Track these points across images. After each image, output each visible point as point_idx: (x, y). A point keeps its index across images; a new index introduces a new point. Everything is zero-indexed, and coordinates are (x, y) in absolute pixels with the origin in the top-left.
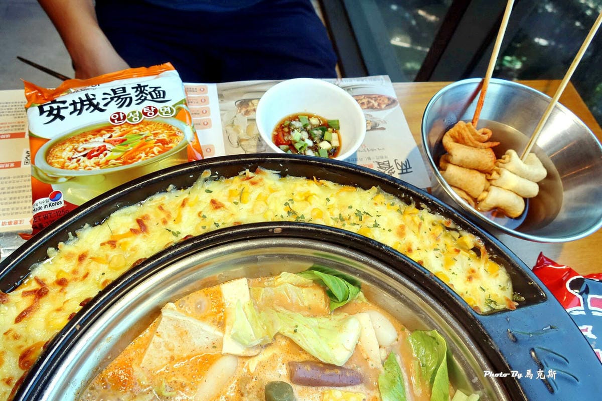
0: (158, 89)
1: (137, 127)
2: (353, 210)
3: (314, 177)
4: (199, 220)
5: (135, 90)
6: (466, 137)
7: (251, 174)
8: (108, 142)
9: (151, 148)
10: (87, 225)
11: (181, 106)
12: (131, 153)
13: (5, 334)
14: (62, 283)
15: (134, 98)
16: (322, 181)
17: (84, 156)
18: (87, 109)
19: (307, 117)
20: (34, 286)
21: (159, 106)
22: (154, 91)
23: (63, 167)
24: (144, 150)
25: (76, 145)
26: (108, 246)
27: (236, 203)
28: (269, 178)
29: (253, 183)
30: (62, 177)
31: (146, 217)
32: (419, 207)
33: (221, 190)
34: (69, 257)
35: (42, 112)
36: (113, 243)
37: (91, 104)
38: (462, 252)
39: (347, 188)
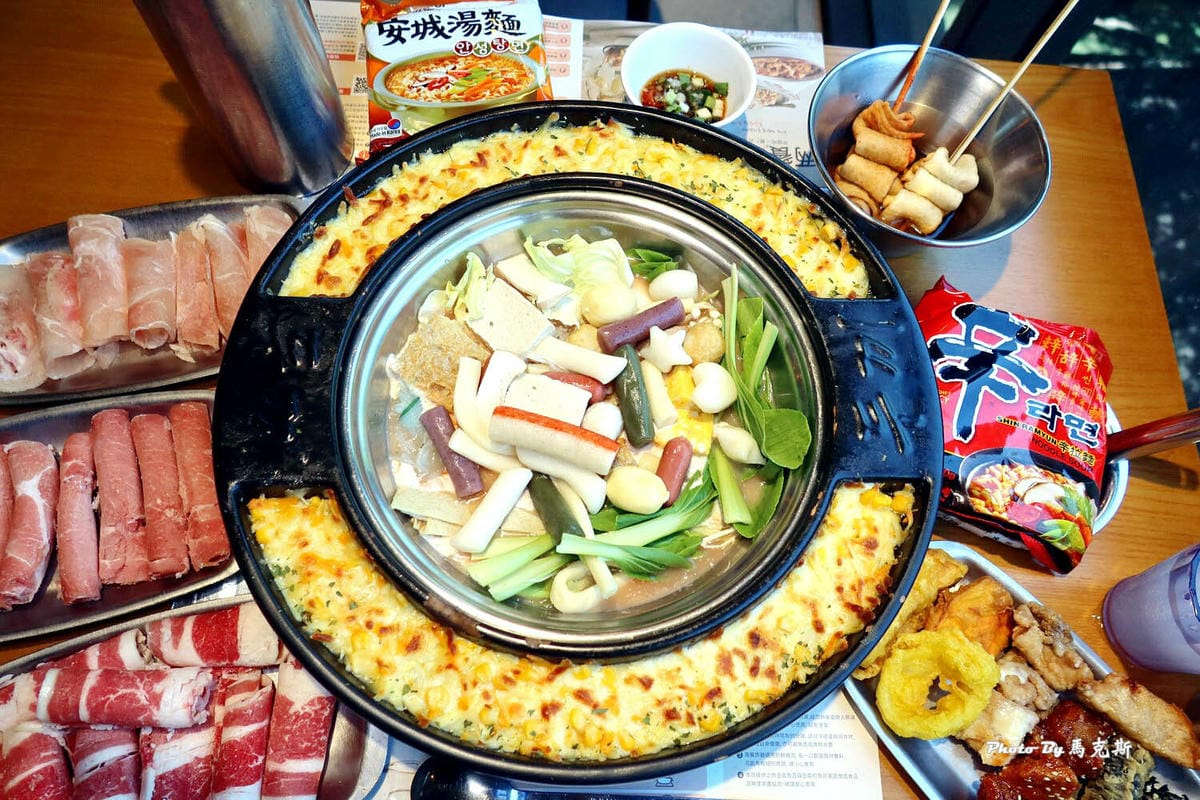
0: (513, 19)
1: (483, 61)
2: (709, 181)
3: (673, 140)
4: (540, 164)
5: (486, 15)
6: (879, 121)
7: (602, 125)
8: (451, 74)
9: (497, 87)
10: (429, 150)
11: (537, 42)
12: (475, 90)
13: (354, 232)
14: (404, 198)
15: (484, 27)
16: (681, 145)
17: (425, 86)
18: (430, 34)
19: (689, 76)
20: (379, 197)
21: (511, 39)
22: (507, 20)
23: (402, 95)
24: (489, 88)
25: (417, 73)
26: (448, 174)
27: (581, 154)
28: (622, 132)
29: (603, 135)
30: (402, 105)
31: (486, 153)
32: (786, 189)
33: (567, 138)
34: (411, 176)
35: (381, 31)
36: (453, 171)
37: (435, 28)
38: (821, 241)
39: (708, 157)
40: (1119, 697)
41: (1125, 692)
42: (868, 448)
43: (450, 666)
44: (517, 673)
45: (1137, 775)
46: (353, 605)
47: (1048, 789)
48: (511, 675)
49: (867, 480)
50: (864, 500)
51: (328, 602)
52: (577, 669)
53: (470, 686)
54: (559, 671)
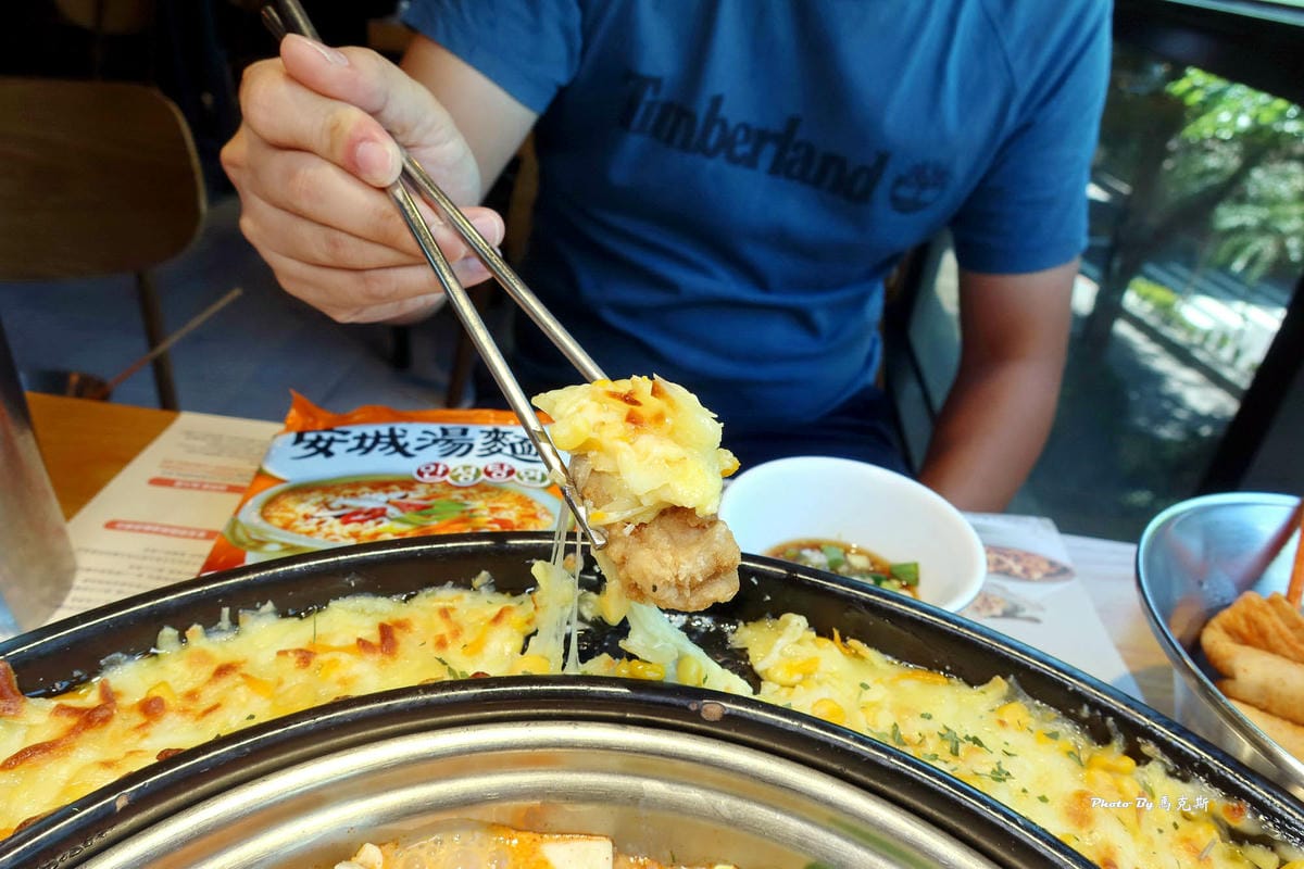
2: (935, 726)
3: (836, 633)
5: (486, 435)
8: (396, 505)
10: (270, 606)
15: (478, 447)
16: (854, 643)
17: (338, 517)
18: (381, 450)
19: (842, 551)
20: (91, 700)
21: (520, 466)
22: (521, 443)
23: (286, 527)
25: (330, 498)
26: (292, 660)
30: (277, 542)
31: (404, 625)
34: (203, 658)
35: (299, 439)
37: (393, 444)
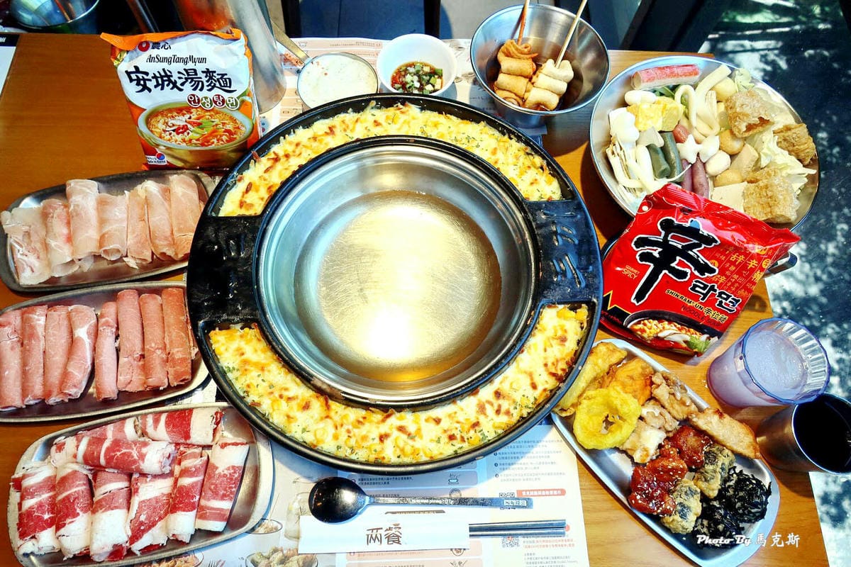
2: (465, 136)
4: (366, 132)
7: (401, 106)
10: (301, 127)
13: (260, 177)
14: (287, 156)
16: (448, 115)
20: (273, 156)
26: (312, 140)
27: (389, 124)
28: (413, 110)
29: (402, 113)
31: (334, 127)
32: (511, 139)
33: (382, 114)
34: (291, 143)
36: (315, 139)
38: (532, 168)
39: (465, 121)
40: (712, 420)
41: (716, 417)
42: (560, 285)
43: (327, 417)
44: (364, 418)
45: (723, 464)
46: (271, 386)
47: (671, 473)
48: (361, 420)
49: (560, 303)
50: (559, 315)
51: (258, 385)
52: (398, 415)
53: (339, 428)
54: (388, 416)
